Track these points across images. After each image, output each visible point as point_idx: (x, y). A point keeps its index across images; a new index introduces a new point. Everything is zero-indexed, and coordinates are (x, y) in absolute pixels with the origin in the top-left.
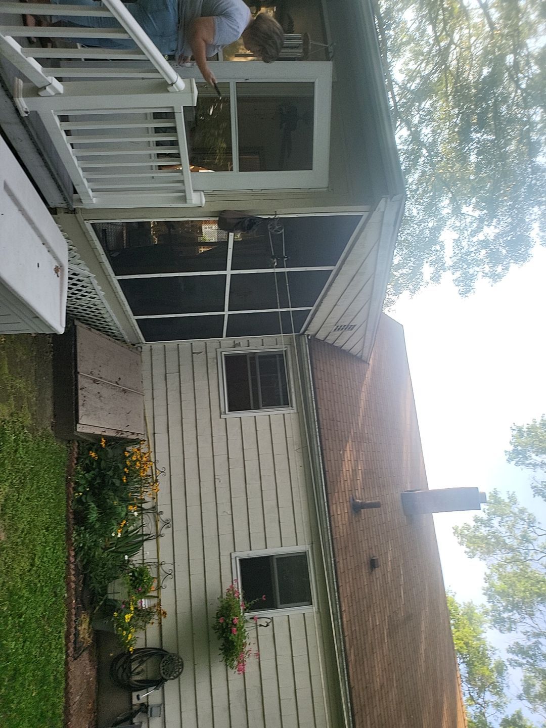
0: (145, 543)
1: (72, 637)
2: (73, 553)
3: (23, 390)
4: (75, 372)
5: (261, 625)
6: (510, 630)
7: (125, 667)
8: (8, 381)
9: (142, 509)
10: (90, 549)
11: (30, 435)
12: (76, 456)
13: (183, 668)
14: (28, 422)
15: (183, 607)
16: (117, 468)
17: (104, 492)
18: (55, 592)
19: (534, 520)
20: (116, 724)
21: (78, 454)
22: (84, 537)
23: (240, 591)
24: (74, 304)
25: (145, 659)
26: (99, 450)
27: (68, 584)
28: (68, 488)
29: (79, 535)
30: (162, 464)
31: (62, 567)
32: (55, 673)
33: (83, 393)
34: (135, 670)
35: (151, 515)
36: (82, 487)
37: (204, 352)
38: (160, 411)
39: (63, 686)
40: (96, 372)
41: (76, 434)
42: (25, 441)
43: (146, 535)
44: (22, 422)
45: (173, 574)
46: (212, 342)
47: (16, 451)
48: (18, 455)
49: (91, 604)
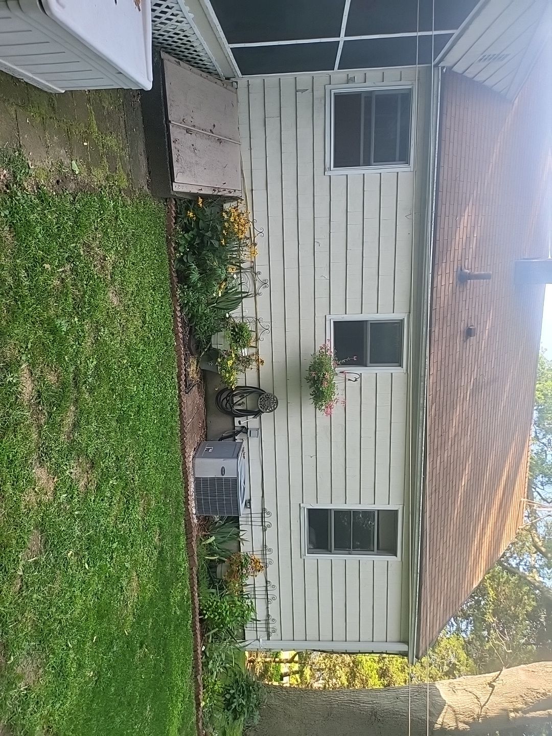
0: (243, 300)
1: (183, 377)
2: (179, 308)
3: (115, 148)
4: (166, 122)
5: (349, 380)
7: (228, 399)
8: (98, 140)
9: (240, 268)
10: (193, 305)
11: (128, 199)
12: (174, 215)
13: (277, 405)
14: (124, 184)
15: (279, 357)
16: (214, 229)
17: (204, 252)
18: (166, 342)
20: (221, 439)
21: (176, 213)
22: (188, 295)
23: (332, 350)
24: (158, 30)
25: (245, 395)
26: (196, 209)
27: (176, 334)
28: (169, 248)
29: (183, 292)
30: (260, 225)
31: (170, 320)
32: (171, 404)
33: (177, 146)
34: (236, 402)
35: (249, 275)
36: (183, 247)
37: (310, 90)
38: (258, 164)
39: (178, 413)
40: (188, 119)
41: (172, 193)
42: (124, 206)
43: (244, 293)
44: (118, 186)
45: (270, 329)
46: (321, 76)
47: (116, 218)
48: (119, 222)
49: (198, 349)
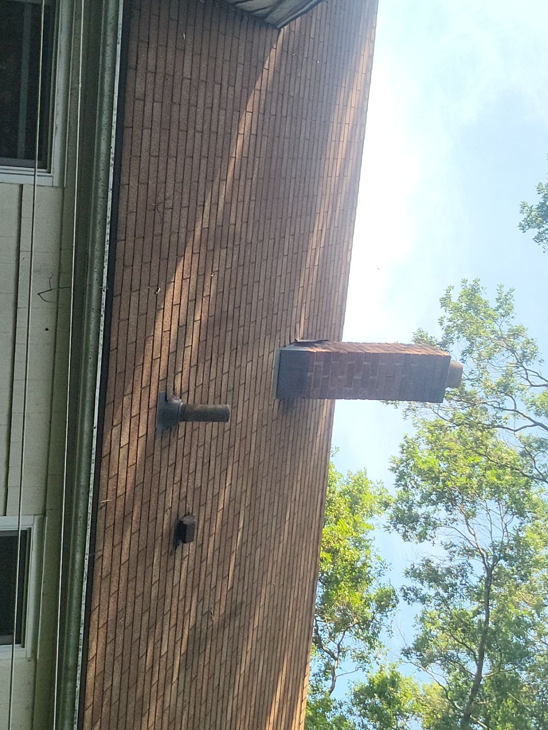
6: (422, 537)
19: (533, 354)
